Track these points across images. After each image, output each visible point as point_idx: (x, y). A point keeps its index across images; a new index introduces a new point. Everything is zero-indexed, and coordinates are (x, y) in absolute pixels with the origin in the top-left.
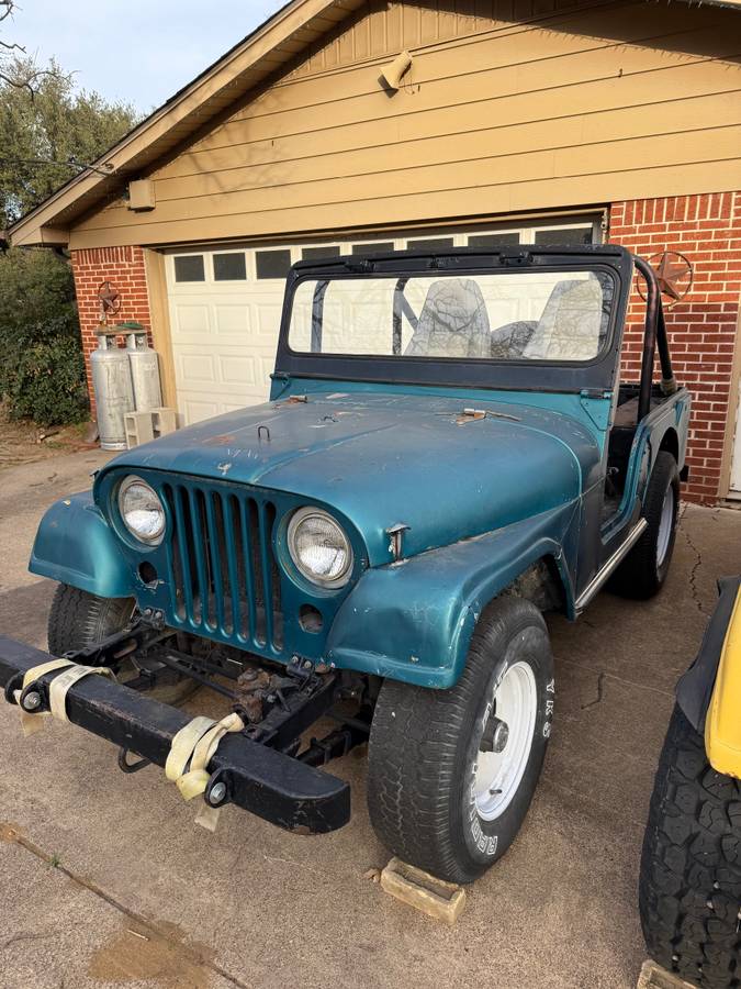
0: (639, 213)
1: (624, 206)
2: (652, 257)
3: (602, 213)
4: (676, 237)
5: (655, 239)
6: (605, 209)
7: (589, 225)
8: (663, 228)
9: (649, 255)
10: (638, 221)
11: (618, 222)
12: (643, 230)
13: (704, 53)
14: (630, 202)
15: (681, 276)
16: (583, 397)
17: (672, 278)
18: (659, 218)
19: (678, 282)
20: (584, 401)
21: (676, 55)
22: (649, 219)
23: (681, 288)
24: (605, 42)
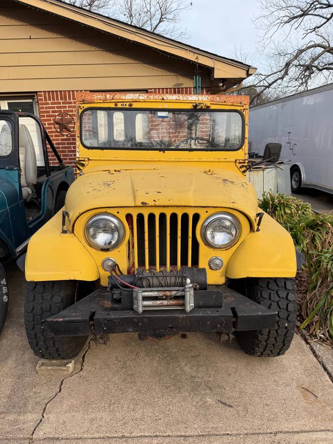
0: (49, 97)
1: (43, 93)
2: (58, 115)
3: (34, 96)
4: (65, 107)
5: (58, 108)
6: (35, 94)
7: (31, 101)
8: (60, 103)
9: (57, 114)
10: (50, 100)
11: (41, 100)
12: (52, 103)
13: (62, 35)
14: (45, 92)
15: (70, 123)
16: (7, 170)
17: (67, 123)
18: (58, 99)
19: (70, 125)
20: (8, 171)
21: (51, 34)
22: (54, 100)
23: (71, 127)
24: (20, 23)
